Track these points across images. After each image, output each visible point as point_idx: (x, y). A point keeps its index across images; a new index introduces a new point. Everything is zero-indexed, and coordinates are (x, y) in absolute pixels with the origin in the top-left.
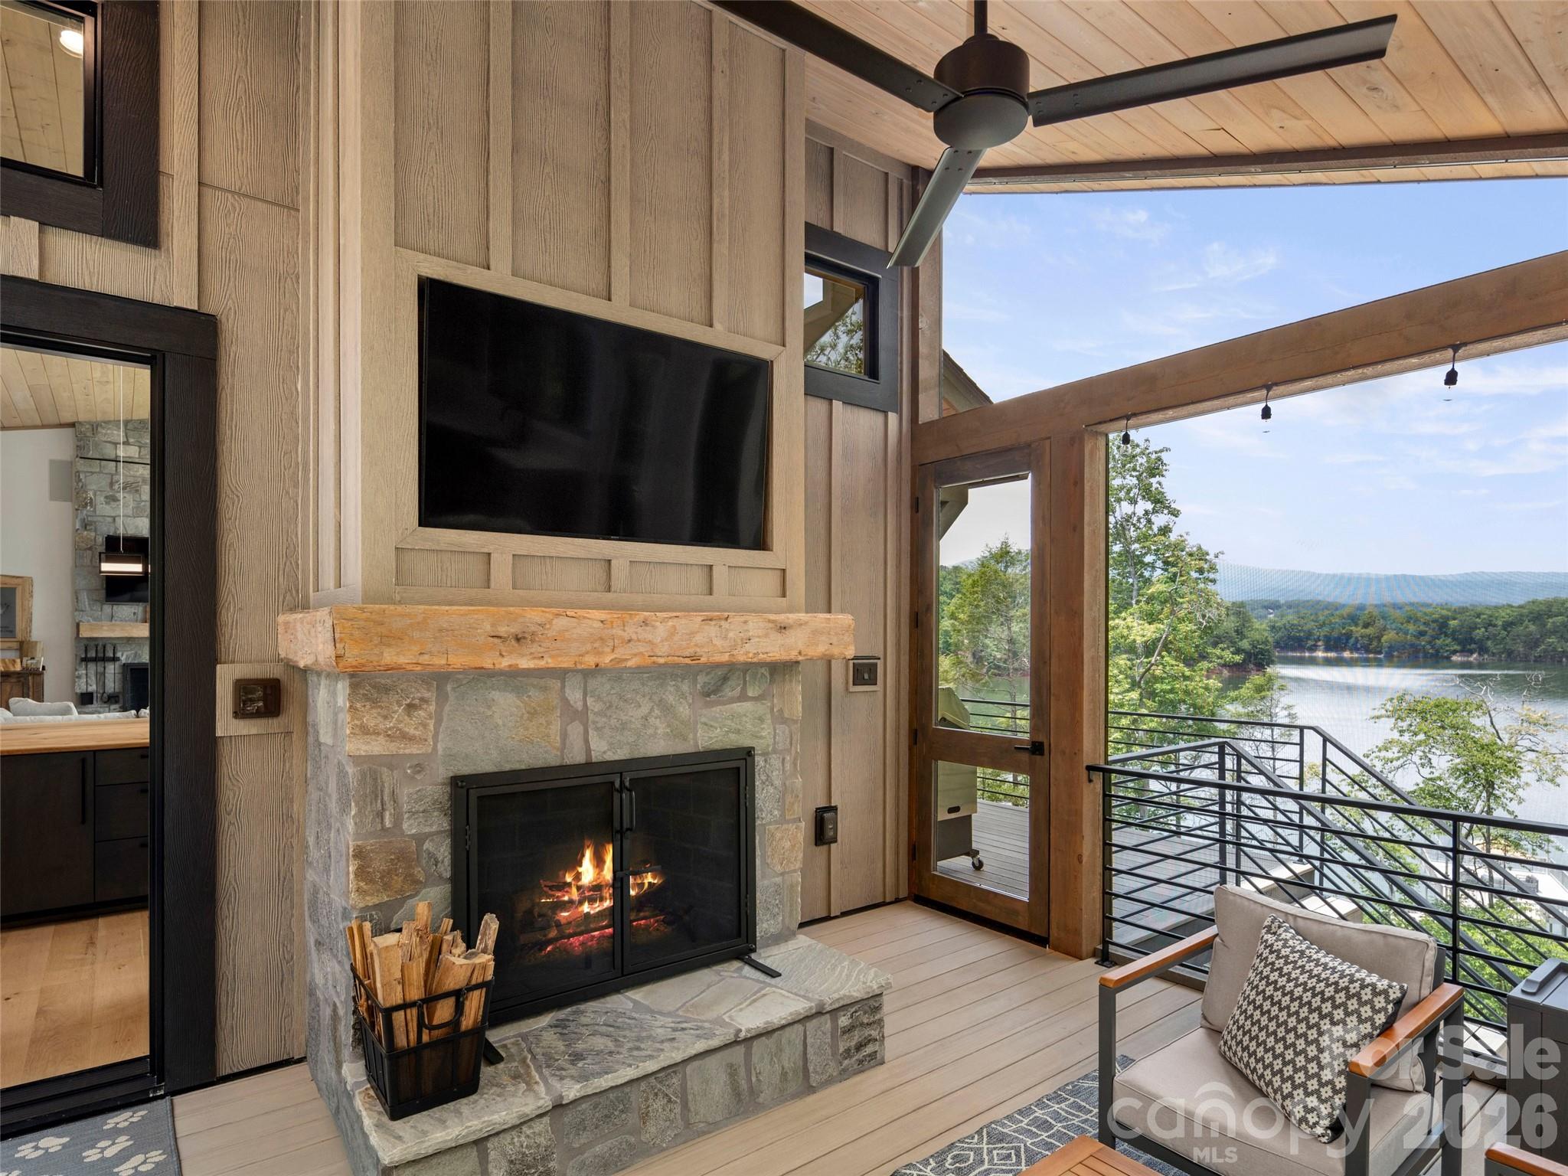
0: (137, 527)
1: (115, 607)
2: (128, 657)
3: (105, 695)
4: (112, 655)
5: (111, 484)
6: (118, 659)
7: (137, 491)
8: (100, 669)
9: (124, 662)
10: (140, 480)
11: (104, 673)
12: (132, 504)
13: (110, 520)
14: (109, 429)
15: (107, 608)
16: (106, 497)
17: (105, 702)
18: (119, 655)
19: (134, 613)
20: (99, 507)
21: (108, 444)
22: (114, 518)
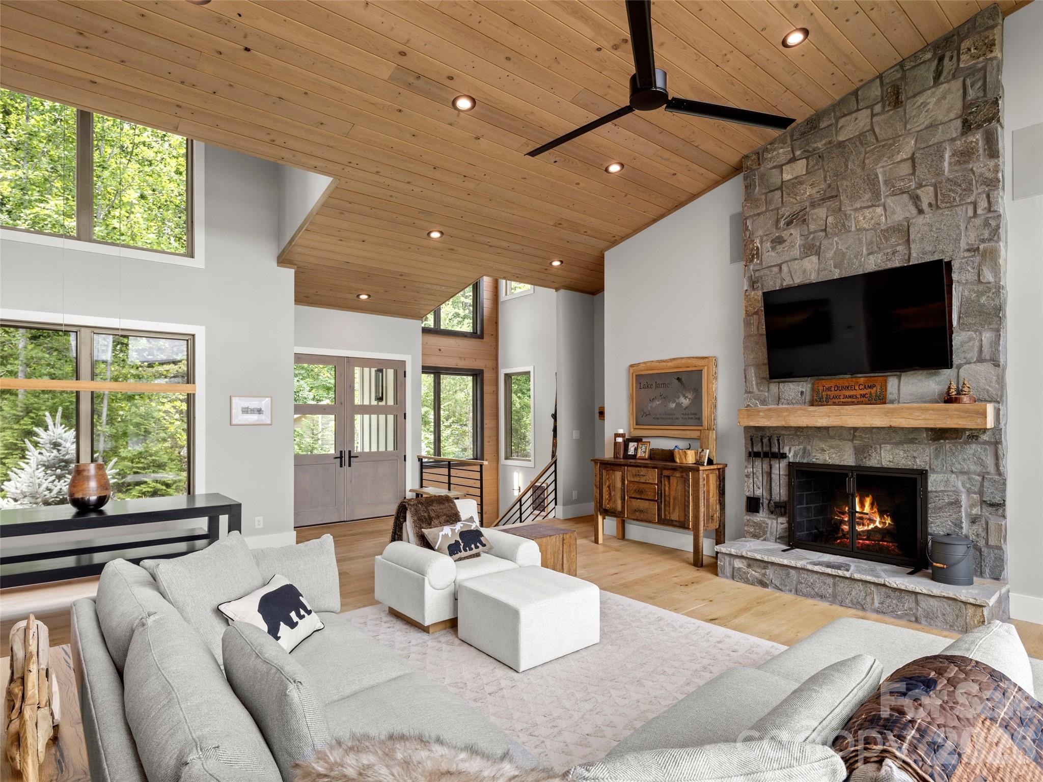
0: (805, 271)
1: (781, 385)
2: (795, 455)
3: (771, 502)
4: (777, 450)
5: (777, 221)
6: (783, 456)
7: (805, 220)
8: (766, 467)
9: (791, 460)
10: (807, 204)
11: (770, 474)
12: (799, 242)
13: (776, 269)
14: (774, 150)
15: (774, 387)
16: (772, 242)
17: (772, 513)
18: (786, 450)
19: (802, 393)
20: (765, 256)
21: (774, 170)
22: (780, 266)
